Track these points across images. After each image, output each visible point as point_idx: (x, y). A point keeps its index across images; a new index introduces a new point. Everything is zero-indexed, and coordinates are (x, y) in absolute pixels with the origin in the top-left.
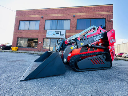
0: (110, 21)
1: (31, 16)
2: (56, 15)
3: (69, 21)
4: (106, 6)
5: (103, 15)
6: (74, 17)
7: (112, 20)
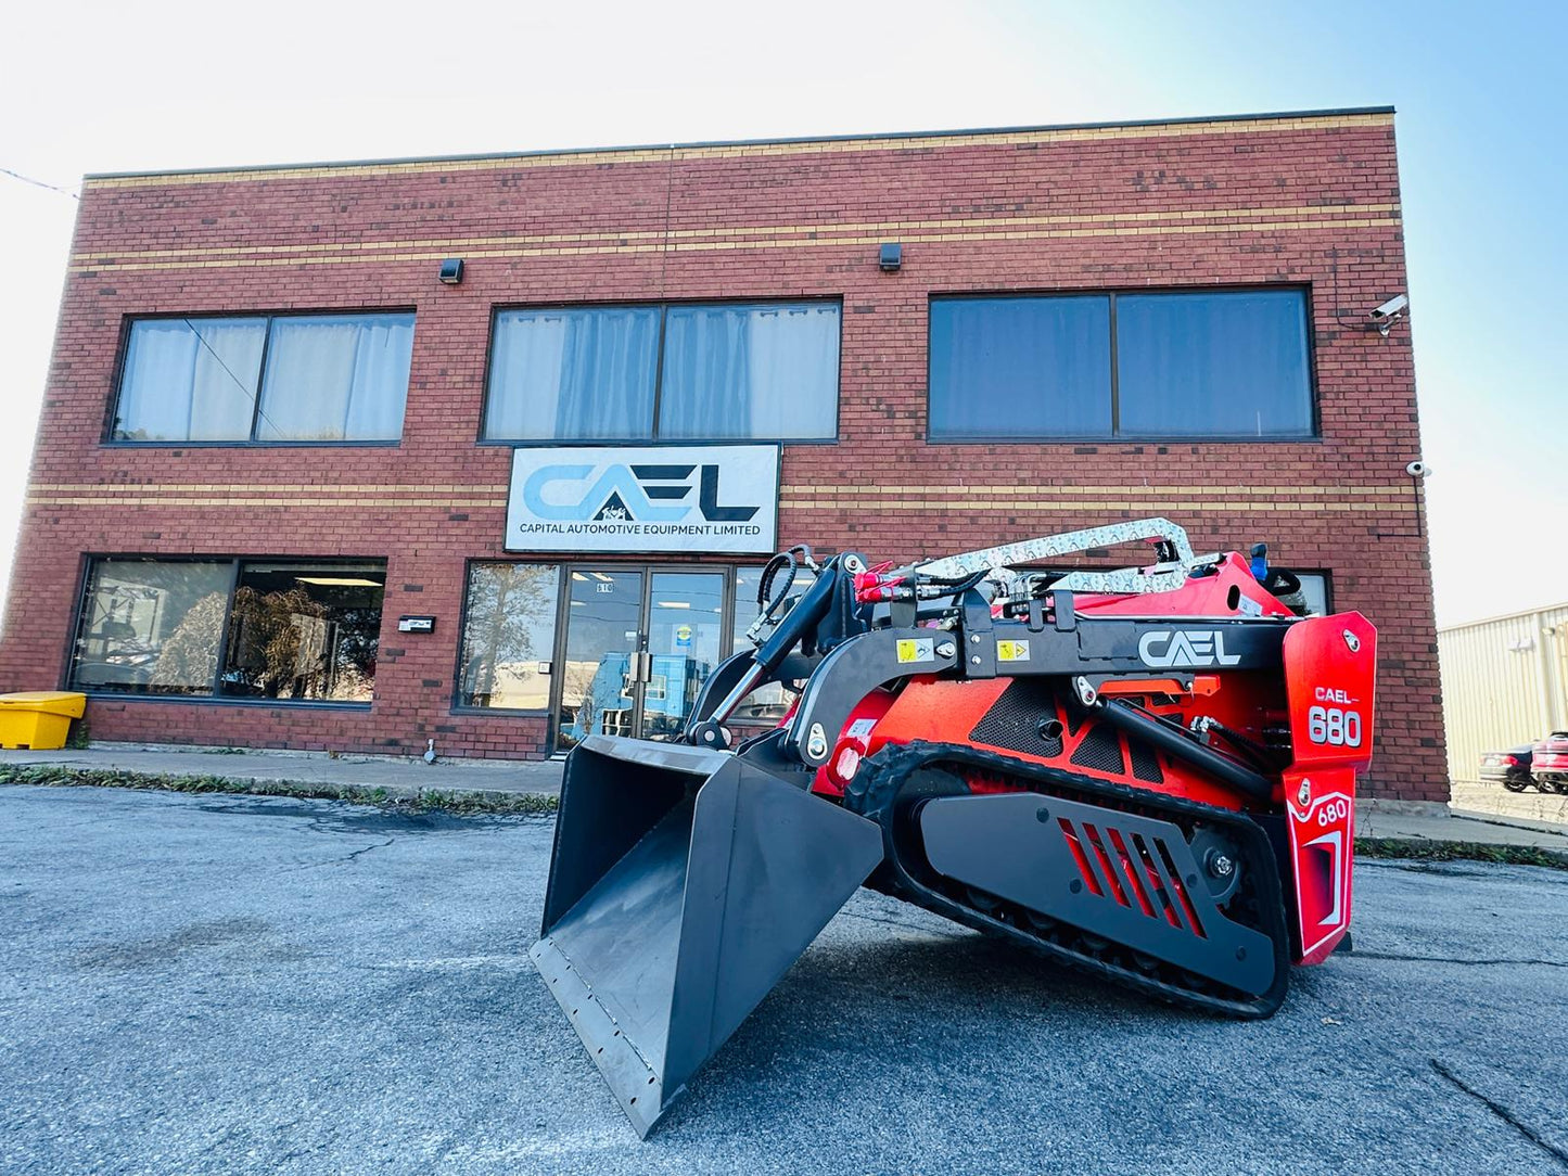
0: (1373, 328)
2: (640, 243)
3: (820, 325)
4: (1311, 124)
5: (1279, 243)
6: (890, 266)
7: (1387, 309)
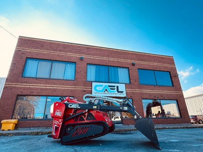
0: (176, 76)
1: (57, 53)
5: (167, 68)
